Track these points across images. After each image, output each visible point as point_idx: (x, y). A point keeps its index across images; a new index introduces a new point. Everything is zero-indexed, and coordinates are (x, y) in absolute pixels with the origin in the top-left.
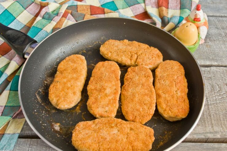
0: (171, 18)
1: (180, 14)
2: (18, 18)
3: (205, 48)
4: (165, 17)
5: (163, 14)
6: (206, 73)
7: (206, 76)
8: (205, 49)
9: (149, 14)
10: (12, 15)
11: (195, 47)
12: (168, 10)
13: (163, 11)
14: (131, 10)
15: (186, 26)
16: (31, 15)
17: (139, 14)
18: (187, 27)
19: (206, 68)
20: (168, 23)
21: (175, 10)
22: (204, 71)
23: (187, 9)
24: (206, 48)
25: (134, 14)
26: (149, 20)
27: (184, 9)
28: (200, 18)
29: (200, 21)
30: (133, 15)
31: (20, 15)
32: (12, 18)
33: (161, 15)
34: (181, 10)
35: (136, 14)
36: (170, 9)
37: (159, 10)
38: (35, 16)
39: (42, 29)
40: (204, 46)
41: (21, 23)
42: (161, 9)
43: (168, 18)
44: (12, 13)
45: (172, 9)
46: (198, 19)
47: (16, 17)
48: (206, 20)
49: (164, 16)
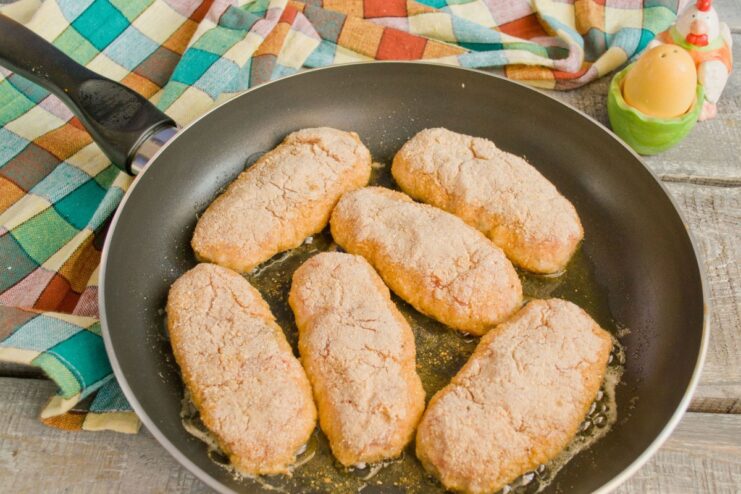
0: (614, 36)
1: (643, 21)
2: (137, 24)
3: (722, 127)
4: (595, 30)
5: (588, 21)
6: (727, 203)
7: (727, 213)
8: (723, 133)
9: (544, 22)
10: (120, 13)
11: (683, 125)
12: (604, 11)
13: (588, 11)
14: (486, 8)
15: (660, 55)
16: (176, 14)
17: (511, 19)
18: (664, 56)
19: (728, 189)
20: (606, 48)
21: (628, 11)
22: (722, 198)
23: (666, 6)
24: (725, 129)
25: (496, 19)
26: (546, 38)
27: (654, 6)
28: (706, 36)
29: (705, 43)
30: (495, 25)
31: (142, 13)
32: (120, 22)
33: (583, 25)
34: (647, 10)
35: (504, 21)
36: (610, 6)
37: (575, 11)
38: (189, 18)
39: (220, 57)
40: (720, 122)
41: (147, 38)
42: (583, 7)
43: (605, 34)
44: (119, 7)
45: (616, 7)
46: (701, 36)
47: (130, 20)
48: (726, 45)
49: (592, 28)
